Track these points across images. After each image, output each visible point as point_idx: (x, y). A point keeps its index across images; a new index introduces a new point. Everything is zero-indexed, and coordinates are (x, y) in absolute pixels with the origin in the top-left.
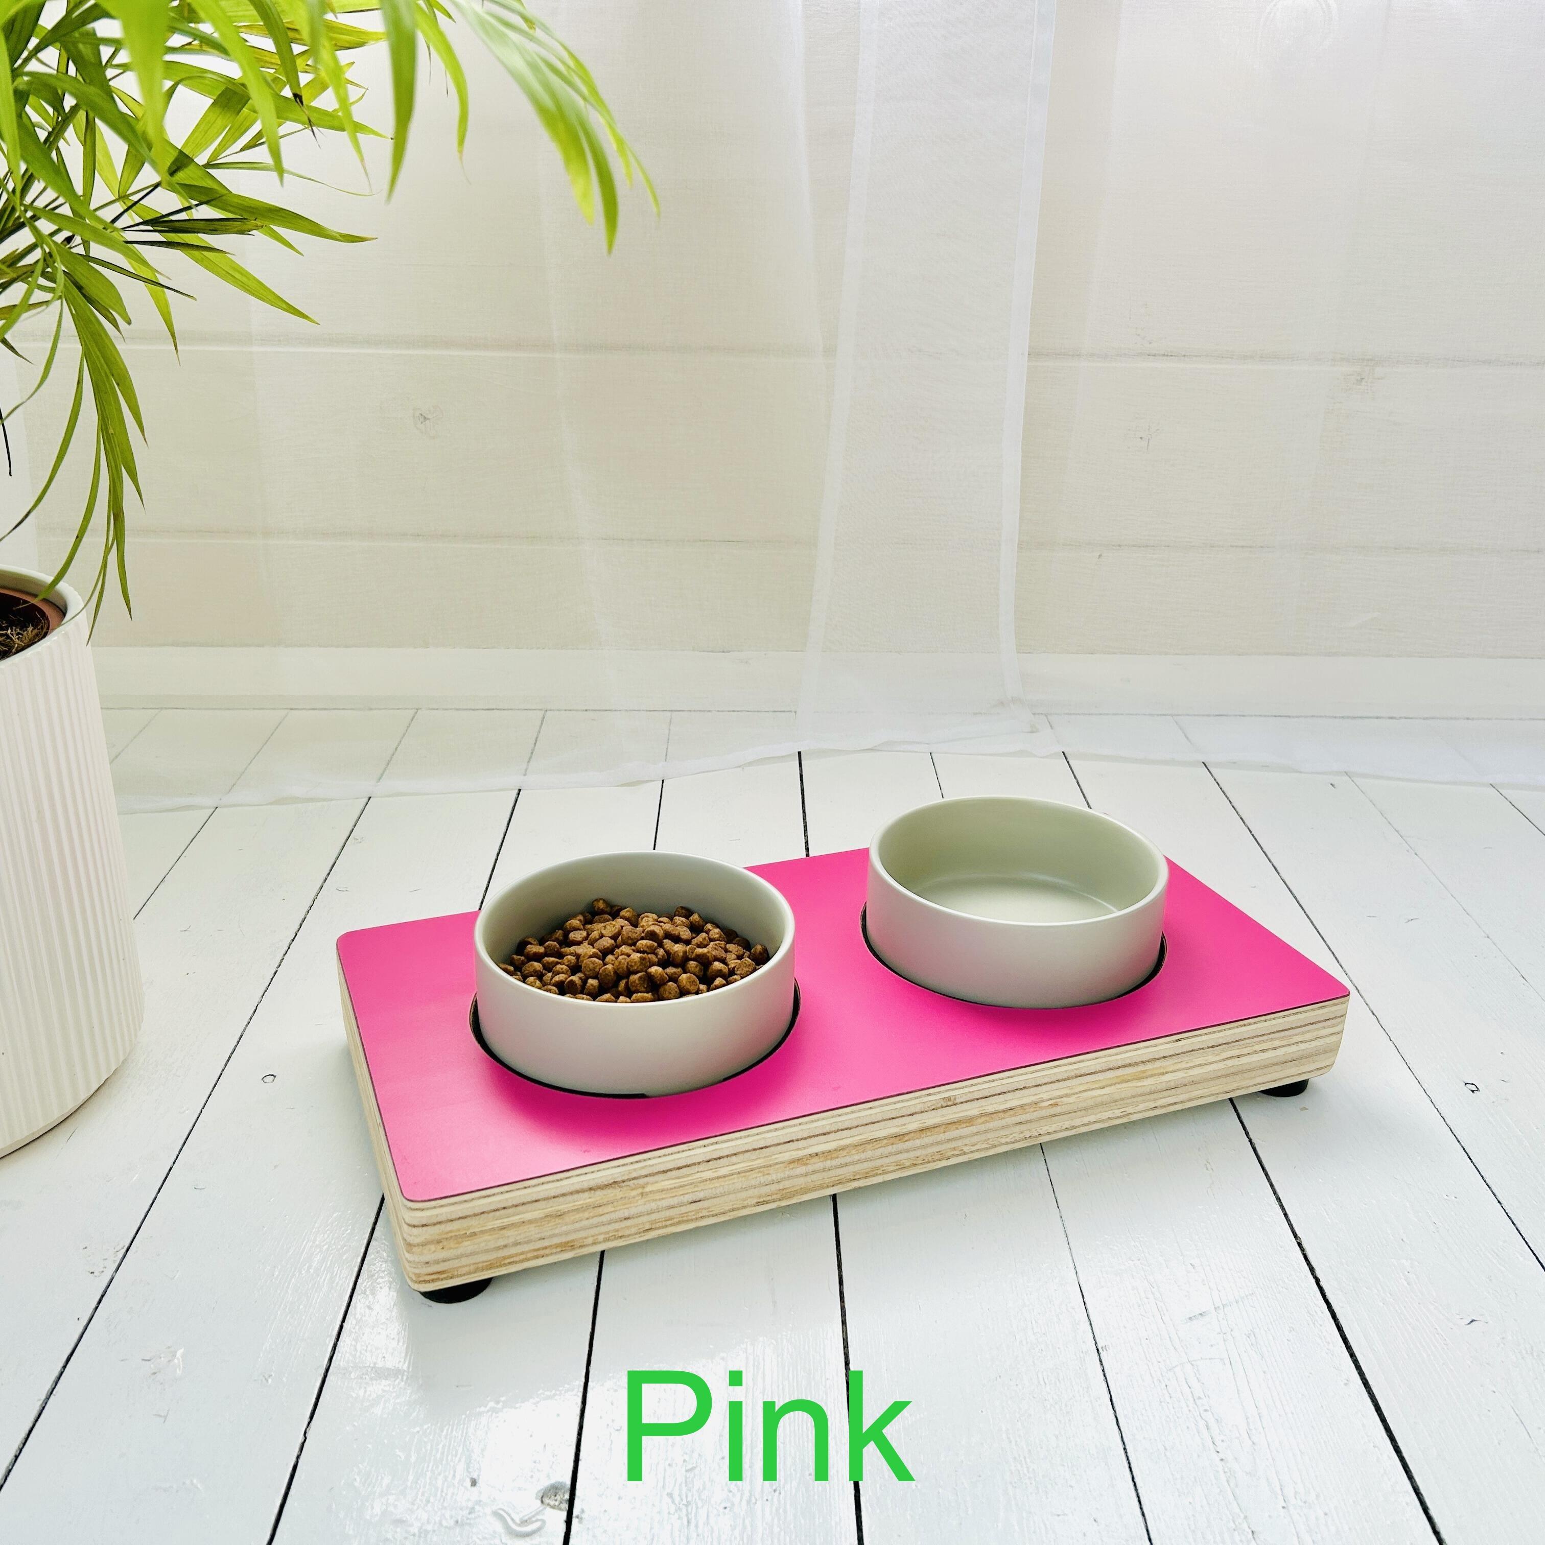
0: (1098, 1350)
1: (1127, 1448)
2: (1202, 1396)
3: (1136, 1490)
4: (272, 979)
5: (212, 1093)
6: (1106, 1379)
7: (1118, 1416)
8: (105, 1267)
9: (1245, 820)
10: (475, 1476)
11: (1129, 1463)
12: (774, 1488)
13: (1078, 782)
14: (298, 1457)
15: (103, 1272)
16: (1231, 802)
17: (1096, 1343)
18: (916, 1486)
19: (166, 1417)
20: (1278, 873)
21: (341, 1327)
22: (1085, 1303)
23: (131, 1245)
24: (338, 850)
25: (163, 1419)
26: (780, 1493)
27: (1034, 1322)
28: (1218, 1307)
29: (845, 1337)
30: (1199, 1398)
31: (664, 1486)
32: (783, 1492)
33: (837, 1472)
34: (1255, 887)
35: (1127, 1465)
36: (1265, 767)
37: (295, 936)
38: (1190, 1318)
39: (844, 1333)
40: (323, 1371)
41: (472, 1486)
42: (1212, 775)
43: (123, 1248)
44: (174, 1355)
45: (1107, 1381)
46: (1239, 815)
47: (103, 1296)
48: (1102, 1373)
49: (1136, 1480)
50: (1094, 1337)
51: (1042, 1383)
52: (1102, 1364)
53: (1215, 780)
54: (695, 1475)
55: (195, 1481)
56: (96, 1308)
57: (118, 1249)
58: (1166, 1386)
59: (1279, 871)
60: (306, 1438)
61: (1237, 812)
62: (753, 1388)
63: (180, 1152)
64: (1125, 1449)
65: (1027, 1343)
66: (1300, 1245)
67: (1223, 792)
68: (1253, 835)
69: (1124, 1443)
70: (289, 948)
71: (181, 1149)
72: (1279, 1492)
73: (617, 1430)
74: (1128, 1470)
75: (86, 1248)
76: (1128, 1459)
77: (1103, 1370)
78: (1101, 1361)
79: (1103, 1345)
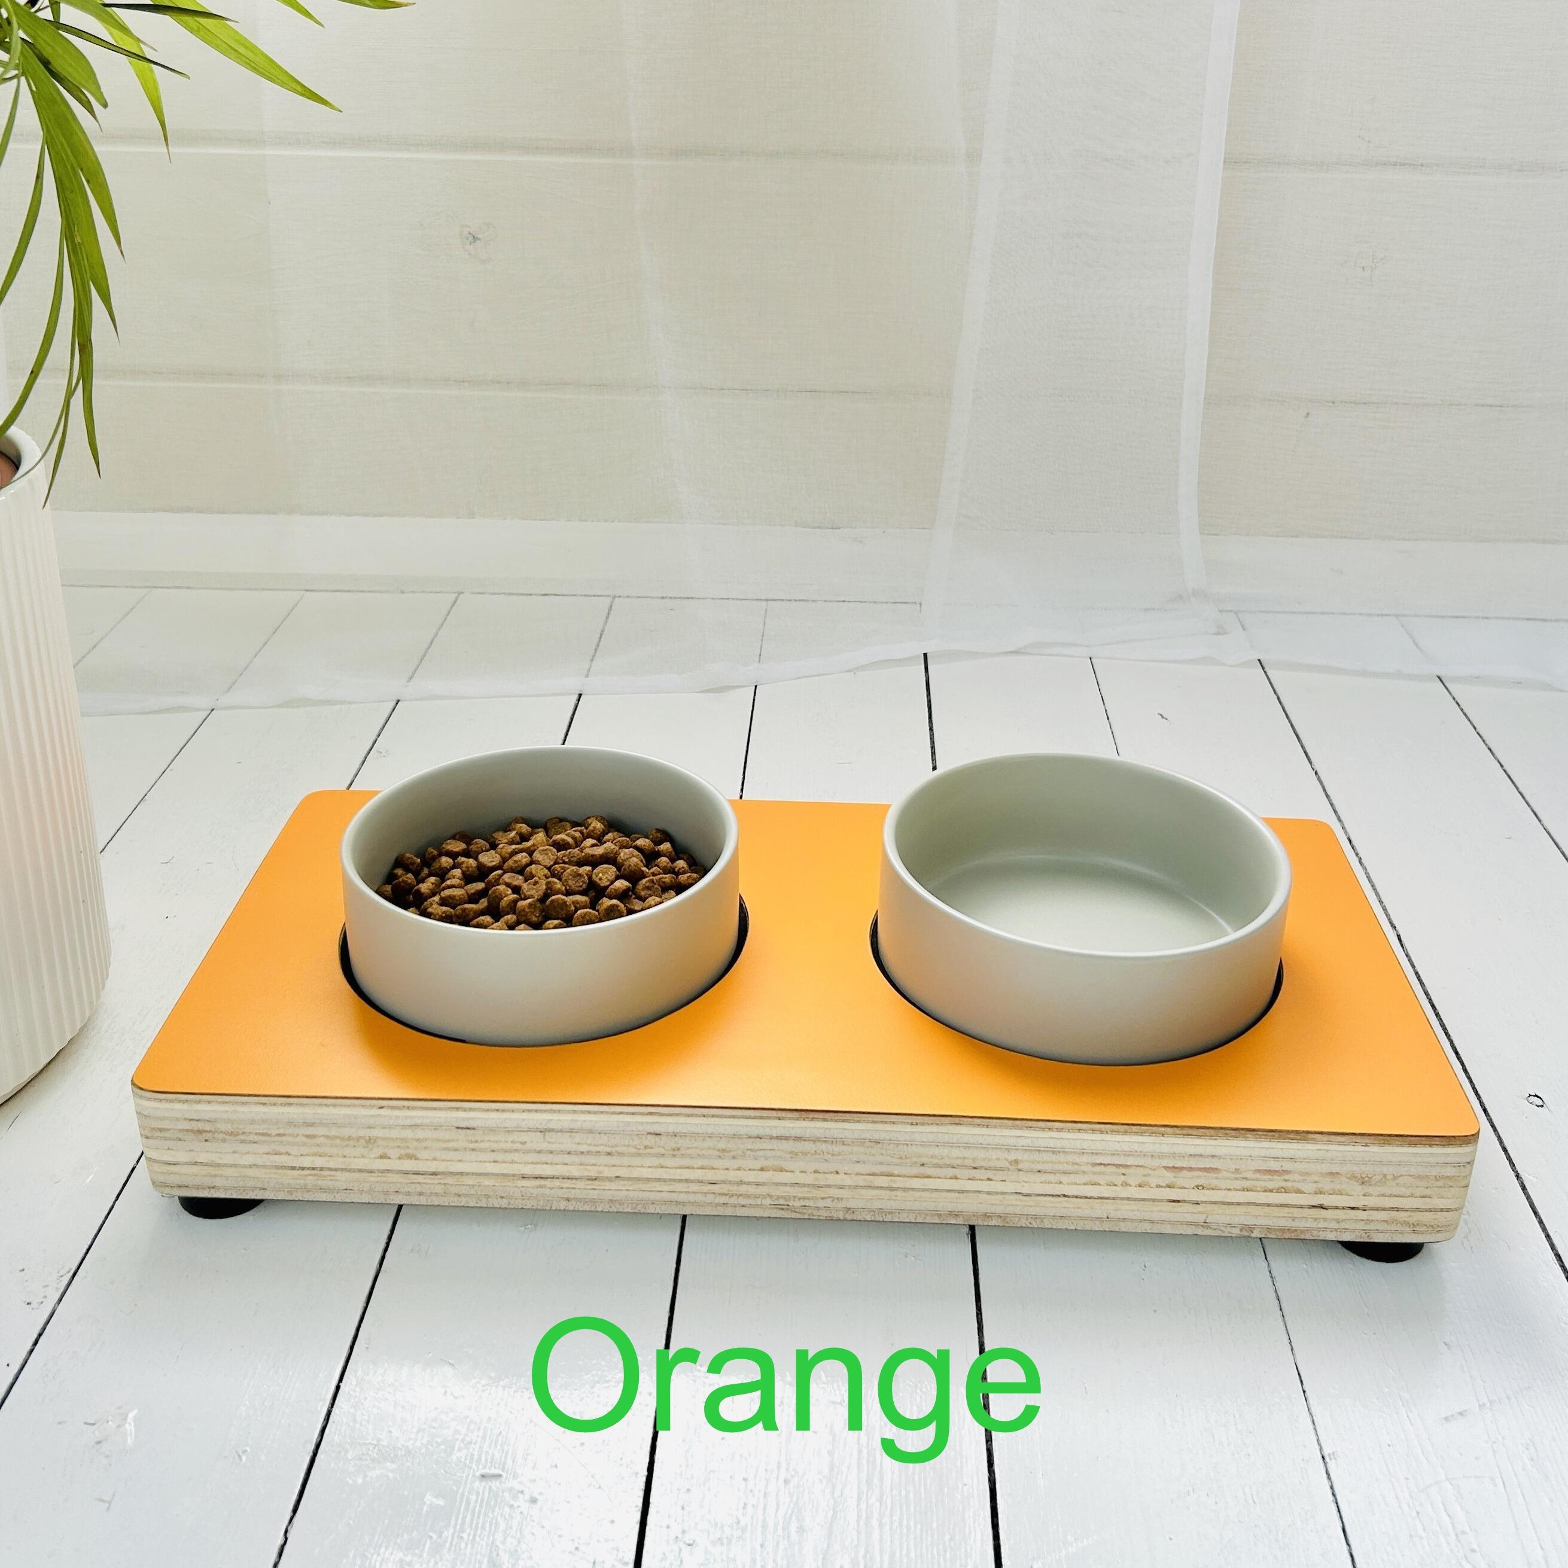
0: (1323, 1457)
2: (1467, 1529)
6: (1336, 1499)
8: (45, 1297)
9: (1494, 751)
13: (1279, 699)
15: (42, 1303)
16: (1475, 728)
17: (1321, 1448)
19: (110, 1503)
20: (1540, 821)
21: (338, 1388)
22: (1304, 1392)
23: (79, 1268)
24: (356, 765)
25: (106, 1505)
28: (1484, 1405)
30: (1463, 1532)
34: (1510, 838)
36: (1518, 683)
38: (1446, 1419)
40: (312, 1447)
42: (1450, 693)
43: (69, 1272)
44: (125, 1419)
45: (1337, 1503)
46: (1486, 745)
47: (40, 1335)
48: (1330, 1492)
50: (1318, 1440)
51: (1251, 1501)
52: (1329, 1478)
53: (1454, 699)
56: (31, 1351)
57: (62, 1274)
58: (1418, 1513)
59: (1541, 818)
60: (286, 1539)
61: (1484, 741)
62: (867, 1493)
65: (1229, 1444)
67: (1465, 715)
68: (1505, 771)
73: (689, 1545)
75: (23, 1270)
77: (1332, 1488)
78: (1328, 1473)
79: (1331, 1452)
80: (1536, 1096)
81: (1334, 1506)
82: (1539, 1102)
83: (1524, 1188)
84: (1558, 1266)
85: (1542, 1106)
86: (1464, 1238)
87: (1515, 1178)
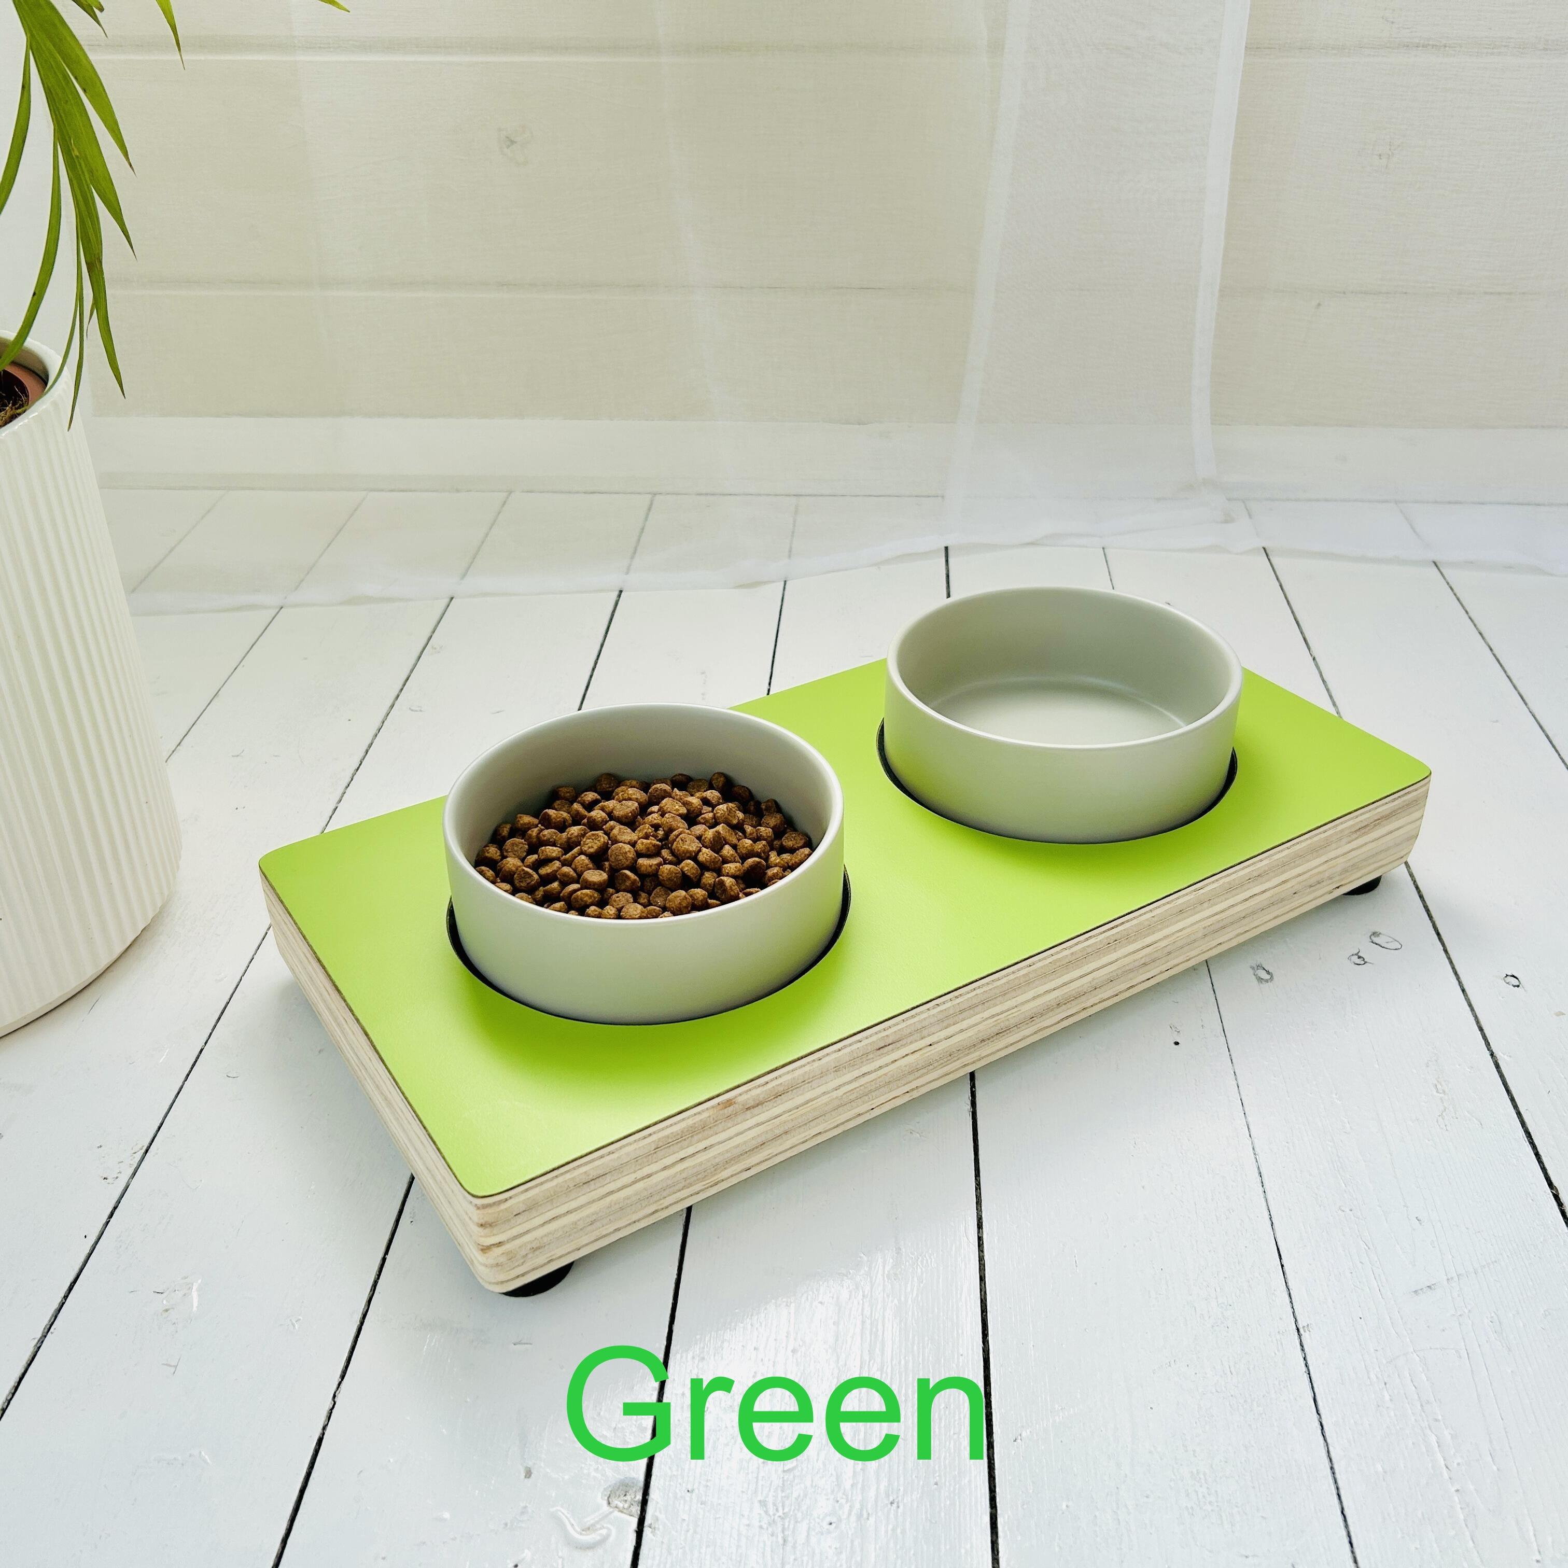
0: (1298, 1330)
1: (1336, 1467)
2: (1432, 1399)
3: (1347, 1526)
4: (331, 817)
5: (255, 957)
6: (1308, 1370)
7: (1324, 1423)
8: (120, 1172)
9: (1485, 635)
10: (530, 1464)
11: (1338, 1488)
12: (891, 1499)
13: (1281, 586)
14: (324, 1428)
15: (117, 1178)
16: (1467, 612)
17: (1296, 1321)
18: (1067, 1506)
19: (176, 1367)
20: (1526, 704)
21: (384, 1259)
22: (1282, 1266)
23: (151, 1144)
24: (413, 661)
25: (173, 1369)
26: (898, 1507)
27: (1218, 1289)
28: (1452, 1278)
29: (983, 1297)
30: (1428, 1402)
31: (756, 1491)
32: (901, 1505)
33: (970, 1481)
34: (1497, 721)
35: (1334, 1492)
36: (1509, 568)
37: (360, 765)
38: (1416, 1292)
39: (983, 1293)
41: (526, 1477)
42: (1444, 578)
43: (141, 1149)
44: (190, 1289)
45: (1309, 1374)
46: (1477, 629)
47: (115, 1208)
48: (1303, 1363)
49: (1346, 1512)
50: (1294, 1313)
51: (1228, 1372)
52: (1303, 1350)
53: (1448, 584)
54: (794, 1477)
55: (203, 1453)
56: (107, 1223)
57: (136, 1151)
58: (1385, 1384)
59: (1527, 701)
60: (335, 1402)
61: (1475, 625)
62: (869, 1362)
63: (213, 1030)
64: (1332, 1468)
65: (1209, 1317)
66: (1556, 1197)
67: (1458, 599)
68: (1494, 655)
69: (1331, 1460)
70: (352, 780)
71: (215, 1026)
72: (1533, 1539)
74: (1336, 1497)
75: (101, 1146)
76: (1336, 1482)
77: (1305, 1359)
78: (1302, 1345)
79: (1305, 1325)
80: (1513, 976)
81: (1306, 1376)
82: (1515, 982)
83: (1497, 1066)
84: (1528, 1143)
85: (1518, 986)
86: (1439, 1116)
87: (1490, 1057)
